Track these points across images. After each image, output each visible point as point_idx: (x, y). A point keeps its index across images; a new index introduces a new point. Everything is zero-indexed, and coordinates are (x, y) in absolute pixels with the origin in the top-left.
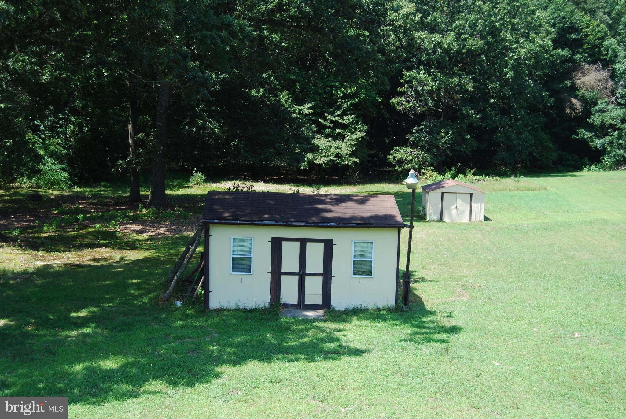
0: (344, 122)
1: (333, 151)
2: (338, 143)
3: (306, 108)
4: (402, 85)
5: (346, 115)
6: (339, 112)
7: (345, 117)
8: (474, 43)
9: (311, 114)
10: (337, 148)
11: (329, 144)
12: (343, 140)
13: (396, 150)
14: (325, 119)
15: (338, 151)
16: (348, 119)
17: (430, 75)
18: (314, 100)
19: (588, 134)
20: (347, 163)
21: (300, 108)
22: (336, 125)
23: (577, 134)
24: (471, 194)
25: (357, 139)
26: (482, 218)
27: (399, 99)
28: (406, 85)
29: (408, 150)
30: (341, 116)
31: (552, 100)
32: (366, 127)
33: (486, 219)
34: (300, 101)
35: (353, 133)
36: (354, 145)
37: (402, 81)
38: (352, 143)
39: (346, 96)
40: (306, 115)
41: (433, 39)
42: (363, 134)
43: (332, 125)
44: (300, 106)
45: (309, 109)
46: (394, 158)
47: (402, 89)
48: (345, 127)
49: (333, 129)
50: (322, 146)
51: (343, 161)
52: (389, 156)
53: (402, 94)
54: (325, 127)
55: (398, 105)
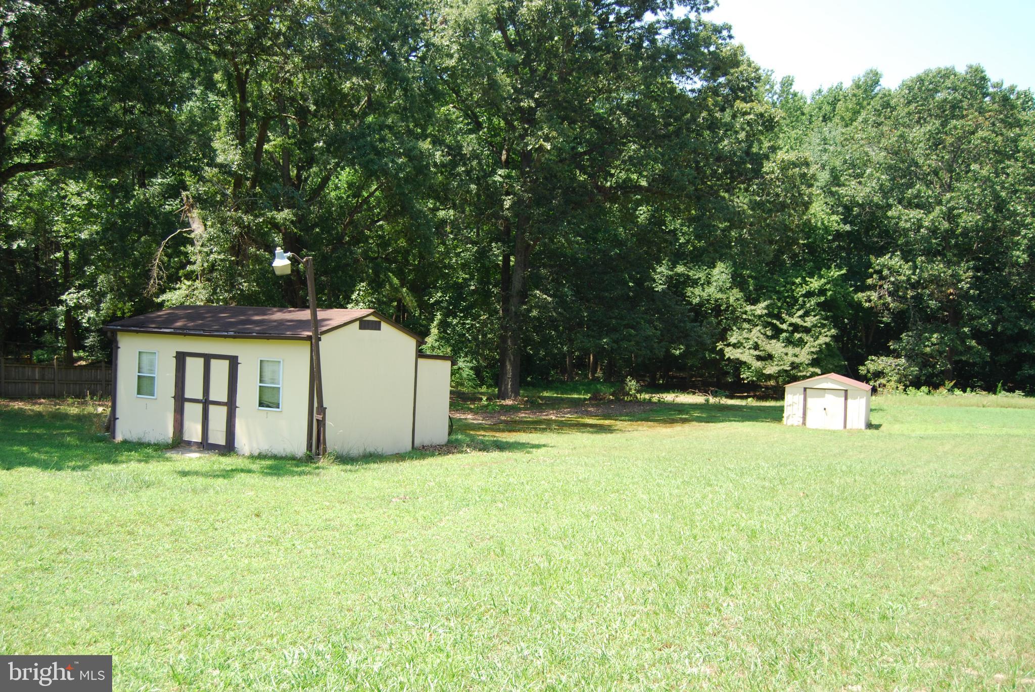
0: (805, 324)
1: (791, 359)
2: (797, 350)
3: (760, 308)
4: (870, 275)
5: (809, 316)
6: (801, 313)
7: (807, 319)
8: (969, 219)
9: (766, 315)
10: (795, 356)
11: (784, 350)
12: (803, 346)
13: (872, 360)
14: (783, 321)
15: (794, 359)
16: (810, 321)
17: (907, 262)
18: (771, 298)
21: (753, 307)
22: (796, 328)
24: (846, 391)
25: (820, 345)
26: (862, 426)
27: (869, 294)
28: (875, 276)
29: (890, 360)
30: (803, 317)
32: (833, 331)
33: (870, 426)
34: (754, 302)
35: (817, 338)
36: (817, 353)
37: (871, 270)
38: (813, 350)
39: (809, 294)
40: (759, 316)
41: (911, 216)
42: (828, 340)
43: (790, 329)
44: (754, 305)
45: (764, 309)
46: (868, 371)
47: (869, 281)
48: (807, 330)
49: (791, 333)
50: (775, 353)
51: (800, 371)
52: (861, 368)
53: (872, 288)
54: (783, 331)
55: (866, 301)
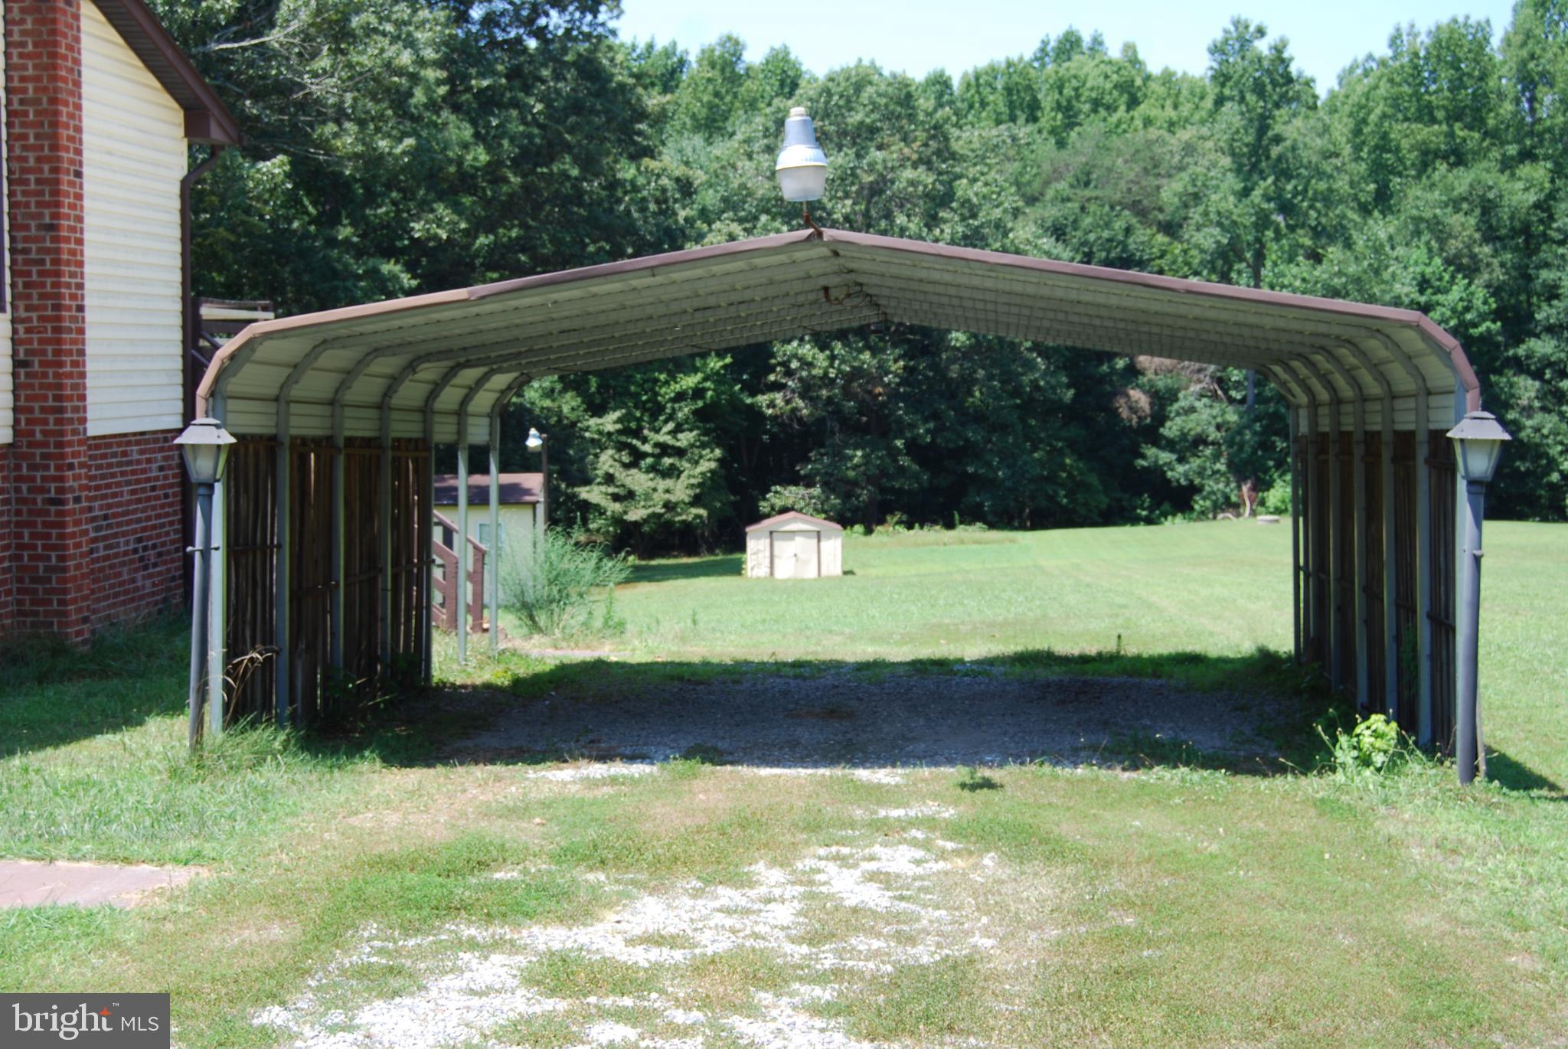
0: (678, 444)
1: (659, 497)
2: (669, 483)
3: (609, 422)
4: (772, 369)
5: (682, 431)
6: (671, 426)
7: (680, 436)
9: (619, 432)
10: (667, 491)
11: (651, 484)
12: (678, 477)
13: (776, 492)
14: (645, 440)
15: (667, 496)
16: (685, 439)
18: (624, 405)
19: (1165, 457)
20: (684, 517)
21: (599, 421)
22: (664, 449)
23: (1143, 457)
24: (817, 532)
25: (703, 474)
26: (839, 572)
27: (771, 396)
28: (778, 370)
29: (801, 491)
30: (673, 433)
31: (1071, 393)
32: (718, 452)
33: (847, 572)
34: (598, 410)
35: (697, 463)
36: (700, 485)
37: (773, 361)
38: (693, 481)
39: (680, 397)
40: (609, 434)
42: (713, 465)
43: (656, 451)
44: (600, 417)
45: (615, 422)
47: (772, 378)
48: (680, 453)
49: (658, 457)
50: (638, 490)
51: (680, 514)
52: (762, 504)
53: (778, 387)
54: (645, 455)
55: (768, 407)
